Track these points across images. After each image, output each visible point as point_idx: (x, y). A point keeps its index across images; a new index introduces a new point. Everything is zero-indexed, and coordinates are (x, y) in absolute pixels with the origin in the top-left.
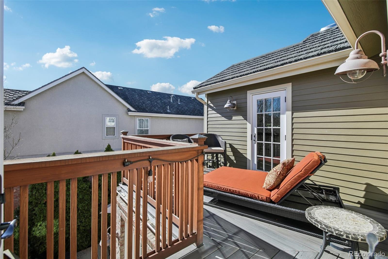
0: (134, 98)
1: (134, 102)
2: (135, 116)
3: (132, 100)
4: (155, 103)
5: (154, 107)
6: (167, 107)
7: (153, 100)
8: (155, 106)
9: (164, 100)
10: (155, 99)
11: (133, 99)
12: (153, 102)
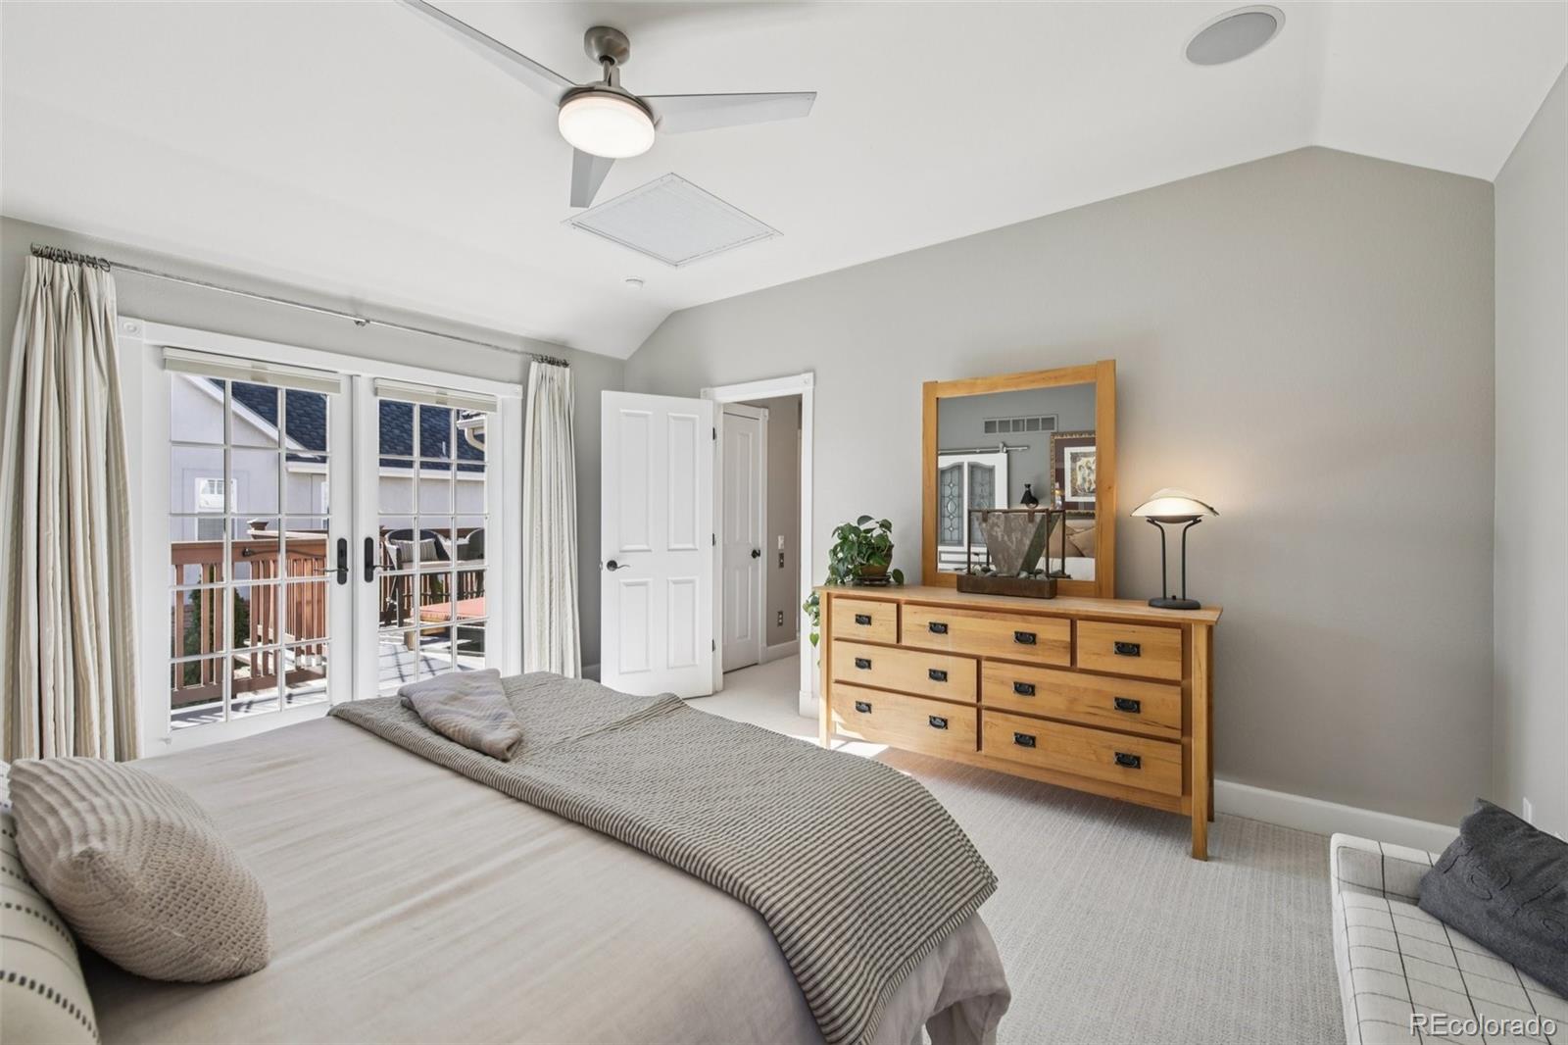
0: (311, 412)
1: (309, 427)
2: (314, 477)
3: (305, 418)
4: (397, 432)
5: (392, 445)
6: (439, 444)
7: (388, 418)
8: (396, 441)
9: (432, 419)
10: (394, 416)
11: (308, 415)
12: (388, 427)
